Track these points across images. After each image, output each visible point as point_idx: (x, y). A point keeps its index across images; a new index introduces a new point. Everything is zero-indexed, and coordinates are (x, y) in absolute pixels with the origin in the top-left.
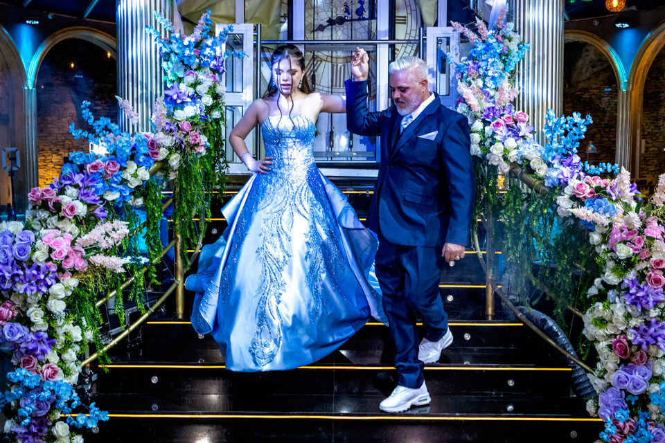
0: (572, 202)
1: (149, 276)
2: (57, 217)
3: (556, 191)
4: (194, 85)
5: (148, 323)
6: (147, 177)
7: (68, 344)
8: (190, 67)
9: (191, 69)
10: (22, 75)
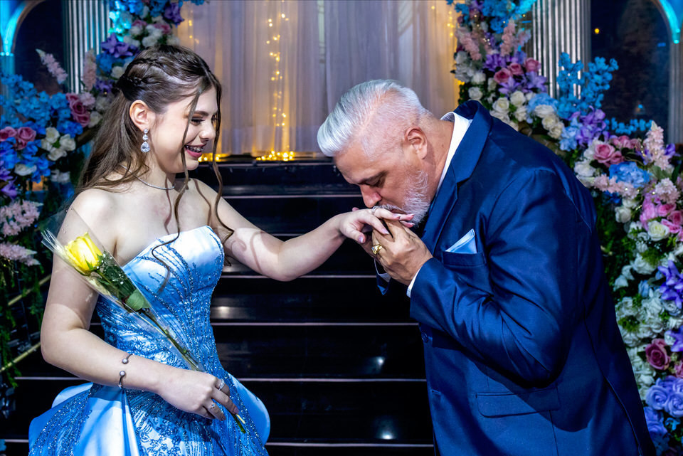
0: (594, 170)
3: (574, 156)
4: (139, 38)
6: (73, 146)
8: (138, 16)
9: (140, 19)
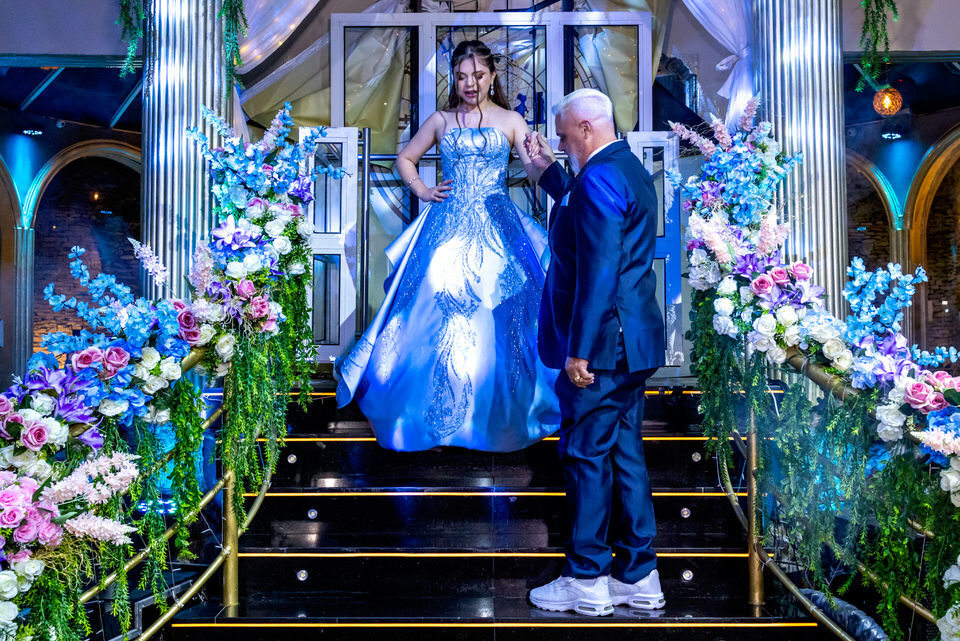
0: (904, 417)
1: (177, 544)
2: (12, 447)
3: (873, 397)
4: (262, 221)
5: (174, 625)
6: (177, 374)
9: (258, 196)
10: (14, 208)
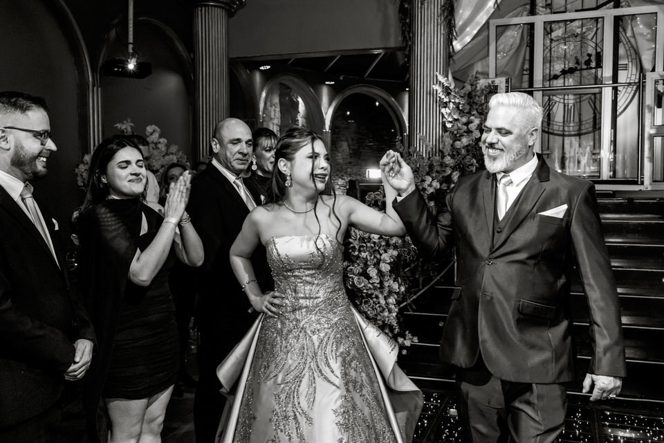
4: (467, 124)
5: (436, 286)
7: (391, 292)
8: (464, 111)
10: (322, 121)
